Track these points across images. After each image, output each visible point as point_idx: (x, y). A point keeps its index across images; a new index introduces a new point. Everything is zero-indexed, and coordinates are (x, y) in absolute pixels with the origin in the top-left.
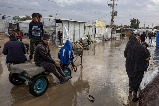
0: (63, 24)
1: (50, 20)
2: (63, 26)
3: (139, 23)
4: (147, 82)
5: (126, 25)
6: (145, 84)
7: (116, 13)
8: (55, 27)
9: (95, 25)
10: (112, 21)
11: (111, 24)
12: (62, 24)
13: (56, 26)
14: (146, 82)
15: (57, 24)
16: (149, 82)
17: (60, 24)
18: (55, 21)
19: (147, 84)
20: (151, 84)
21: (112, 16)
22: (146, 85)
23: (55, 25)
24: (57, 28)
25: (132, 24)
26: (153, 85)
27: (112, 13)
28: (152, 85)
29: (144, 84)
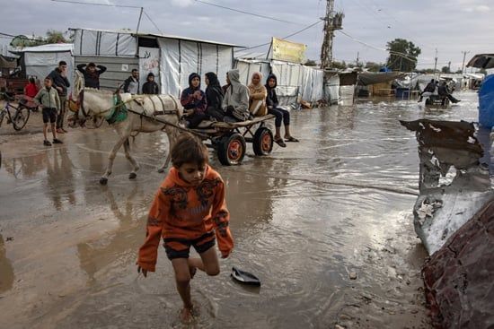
0: (160, 51)
1: (118, 38)
2: (160, 55)
3: (419, 52)
4: (455, 225)
5: (371, 61)
6: (446, 232)
7: (340, 20)
8: (135, 62)
9: (270, 57)
10: (326, 45)
11: (324, 56)
12: (158, 49)
13: (137, 57)
14: (450, 225)
15: (143, 51)
16: (459, 226)
17: (153, 52)
18: (134, 39)
19: (452, 230)
20: (471, 229)
21: (325, 29)
22: (449, 235)
23: (134, 53)
24: (141, 62)
25: (392, 58)
26: (479, 228)
27: (325, 20)
28: (474, 231)
29: (441, 233)
